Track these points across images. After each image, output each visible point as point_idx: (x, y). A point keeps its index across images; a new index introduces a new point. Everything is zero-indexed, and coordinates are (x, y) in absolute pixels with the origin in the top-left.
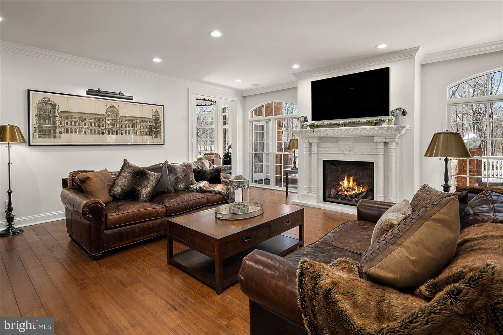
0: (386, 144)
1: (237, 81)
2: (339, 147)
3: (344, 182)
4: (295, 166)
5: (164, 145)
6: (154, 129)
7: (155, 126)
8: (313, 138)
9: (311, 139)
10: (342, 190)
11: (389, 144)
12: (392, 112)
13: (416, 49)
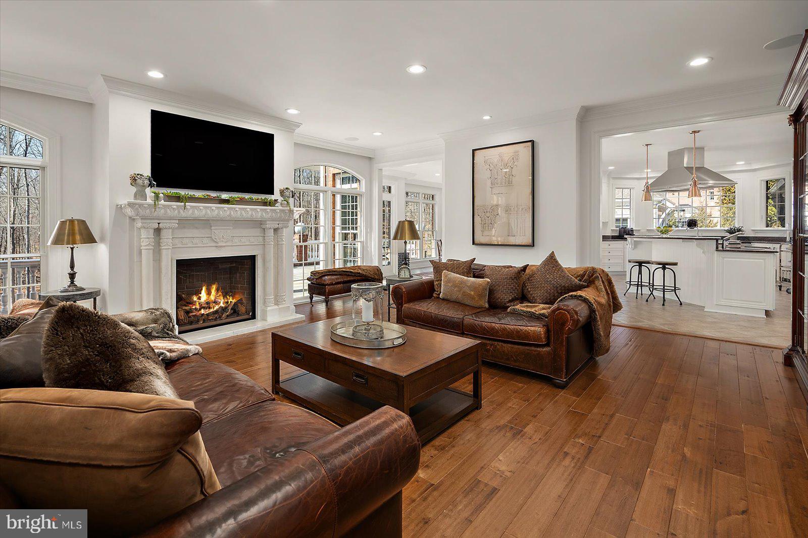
0: (276, 230)
2: (210, 236)
3: (200, 295)
4: (72, 282)
8: (171, 219)
9: (165, 221)
10: (196, 309)
11: (280, 231)
12: (282, 192)
13: (298, 125)
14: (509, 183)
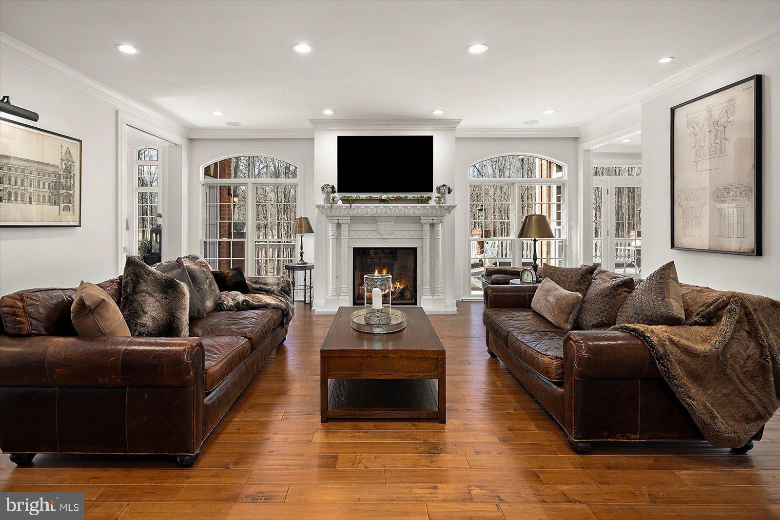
0: (432, 225)
1: (214, 113)
2: (377, 230)
4: (302, 258)
5: (80, 226)
6: (64, 191)
7: (64, 184)
8: (345, 217)
9: (341, 218)
11: (436, 226)
12: (438, 189)
13: (458, 122)
14: (721, 152)
